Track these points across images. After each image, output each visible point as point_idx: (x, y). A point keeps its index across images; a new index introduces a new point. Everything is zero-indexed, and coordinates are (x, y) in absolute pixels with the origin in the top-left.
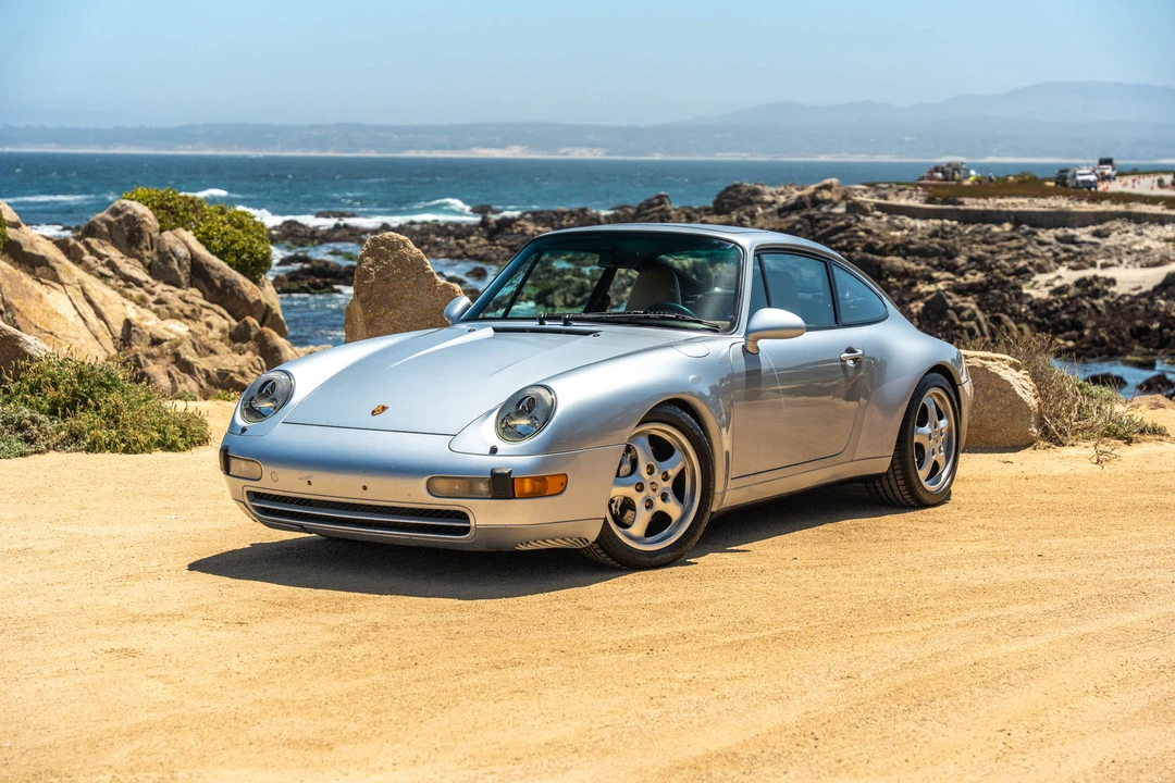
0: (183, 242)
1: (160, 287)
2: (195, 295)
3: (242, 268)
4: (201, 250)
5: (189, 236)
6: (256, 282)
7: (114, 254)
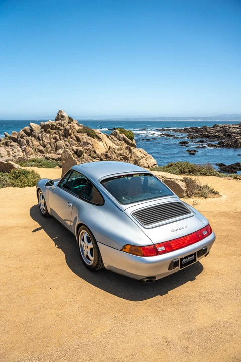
0: (122, 135)
1: (119, 142)
2: (123, 142)
3: (129, 139)
4: (125, 137)
5: (123, 135)
6: (132, 140)
7: (113, 137)
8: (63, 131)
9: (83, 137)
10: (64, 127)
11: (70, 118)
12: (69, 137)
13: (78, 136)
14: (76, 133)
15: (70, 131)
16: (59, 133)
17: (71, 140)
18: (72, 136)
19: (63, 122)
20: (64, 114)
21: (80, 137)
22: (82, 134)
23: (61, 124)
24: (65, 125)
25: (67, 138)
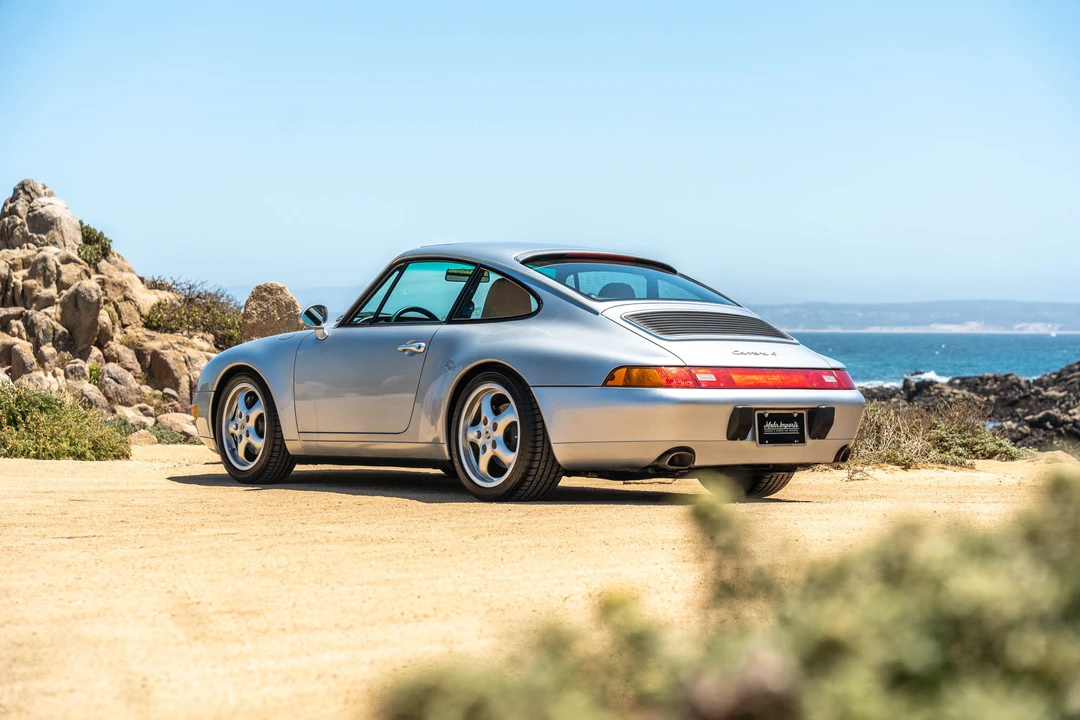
8: (54, 311)
9: (191, 352)
10: (62, 286)
11: (90, 237)
12: (96, 352)
13: (155, 345)
14: (138, 332)
15: (104, 317)
16: (31, 327)
17: (113, 367)
18: (115, 346)
19: (51, 253)
20: (53, 206)
21: (170, 356)
22: (178, 337)
23: (39, 269)
24: (70, 272)
25: (85, 356)
